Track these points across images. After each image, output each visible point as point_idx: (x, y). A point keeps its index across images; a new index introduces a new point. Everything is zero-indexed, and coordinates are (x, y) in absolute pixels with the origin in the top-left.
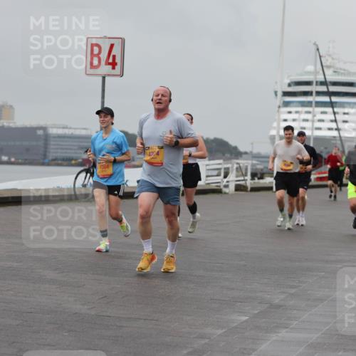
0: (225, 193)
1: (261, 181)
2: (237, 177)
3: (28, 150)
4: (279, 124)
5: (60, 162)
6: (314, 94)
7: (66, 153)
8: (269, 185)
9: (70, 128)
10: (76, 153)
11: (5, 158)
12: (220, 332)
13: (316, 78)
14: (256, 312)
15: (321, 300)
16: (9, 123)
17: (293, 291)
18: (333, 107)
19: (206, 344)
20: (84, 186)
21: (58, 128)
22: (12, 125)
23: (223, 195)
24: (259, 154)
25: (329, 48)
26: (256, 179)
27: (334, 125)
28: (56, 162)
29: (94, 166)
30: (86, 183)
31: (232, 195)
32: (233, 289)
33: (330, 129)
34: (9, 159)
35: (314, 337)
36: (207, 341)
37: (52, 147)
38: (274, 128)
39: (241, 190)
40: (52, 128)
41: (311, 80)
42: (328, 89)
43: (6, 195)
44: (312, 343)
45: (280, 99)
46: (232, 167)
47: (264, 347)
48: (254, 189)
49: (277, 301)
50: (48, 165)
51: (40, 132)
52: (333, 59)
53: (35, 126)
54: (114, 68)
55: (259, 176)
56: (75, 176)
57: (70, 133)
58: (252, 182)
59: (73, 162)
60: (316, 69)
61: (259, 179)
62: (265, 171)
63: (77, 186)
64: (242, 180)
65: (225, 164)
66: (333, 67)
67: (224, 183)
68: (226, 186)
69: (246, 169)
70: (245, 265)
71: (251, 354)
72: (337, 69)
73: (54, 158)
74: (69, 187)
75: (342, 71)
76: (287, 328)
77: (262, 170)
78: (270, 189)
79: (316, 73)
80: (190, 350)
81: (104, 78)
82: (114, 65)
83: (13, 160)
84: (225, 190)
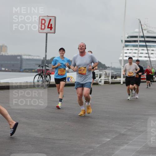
0: (100, 85)
1: (116, 80)
2: (105, 78)
3: (13, 65)
4: (123, 55)
5: (27, 71)
6: (139, 41)
7: (30, 67)
8: (119, 81)
9: (32, 56)
10: (35, 67)
11: (3, 69)
12: (98, 145)
13: (139, 35)
14: (114, 137)
15: (142, 132)
16: (5, 53)
17: (130, 128)
18: (147, 47)
19: (92, 151)
20: (38, 81)
21: (26, 56)
22: (6, 54)
23: (99, 86)
24: (114, 68)
25: (145, 21)
26: (113, 78)
27: (147, 55)
28: (26, 71)
29: (43, 72)
30: (39, 80)
31: (103, 85)
32: (104, 127)
33: (146, 57)
34: (5, 69)
35: (139, 148)
36: (92, 149)
37: (24, 64)
38: (121, 56)
39: (107, 84)
40: (24, 56)
41: (137, 35)
42: (145, 39)
43: (4, 85)
44: (138, 151)
45: (124, 44)
46: (103, 73)
47: (117, 152)
48: (112, 83)
49: (123, 132)
50: (23, 72)
51: (19, 58)
52: (147, 26)
53: (16, 55)
54: (51, 30)
55: (114, 77)
56: (34, 77)
57: (32, 58)
58: (112, 80)
59: (33, 71)
60: (139, 31)
61: (114, 78)
62: (117, 75)
63: (35, 81)
64: (107, 79)
65: (100, 72)
66: (147, 30)
67: (100, 80)
68: (100, 82)
69: (109, 74)
70: (109, 116)
71: (112, 155)
72: (149, 30)
73: (25, 69)
74: (31, 81)
75: (151, 32)
76: (127, 144)
77: (116, 75)
78: (120, 83)
79: (139, 32)
80: (85, 153)
81: (47, 34)
82: (51, 28)
83: (7, 69)
84: (100, 83)
